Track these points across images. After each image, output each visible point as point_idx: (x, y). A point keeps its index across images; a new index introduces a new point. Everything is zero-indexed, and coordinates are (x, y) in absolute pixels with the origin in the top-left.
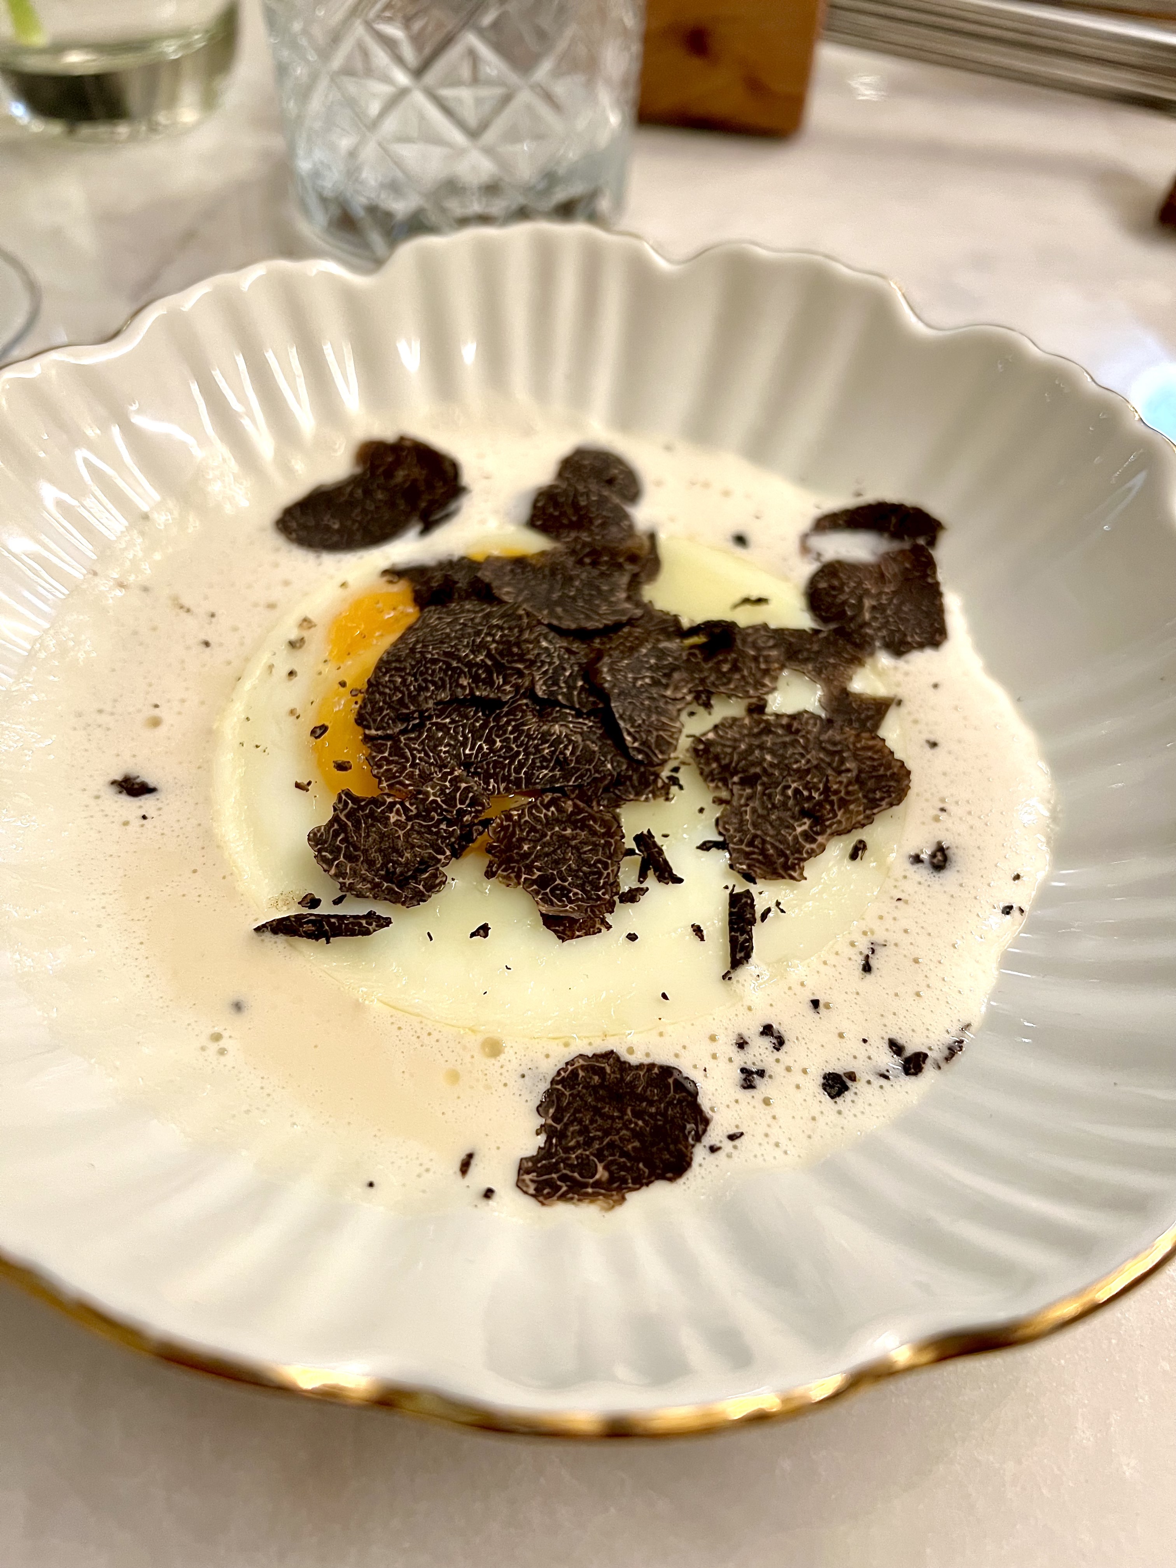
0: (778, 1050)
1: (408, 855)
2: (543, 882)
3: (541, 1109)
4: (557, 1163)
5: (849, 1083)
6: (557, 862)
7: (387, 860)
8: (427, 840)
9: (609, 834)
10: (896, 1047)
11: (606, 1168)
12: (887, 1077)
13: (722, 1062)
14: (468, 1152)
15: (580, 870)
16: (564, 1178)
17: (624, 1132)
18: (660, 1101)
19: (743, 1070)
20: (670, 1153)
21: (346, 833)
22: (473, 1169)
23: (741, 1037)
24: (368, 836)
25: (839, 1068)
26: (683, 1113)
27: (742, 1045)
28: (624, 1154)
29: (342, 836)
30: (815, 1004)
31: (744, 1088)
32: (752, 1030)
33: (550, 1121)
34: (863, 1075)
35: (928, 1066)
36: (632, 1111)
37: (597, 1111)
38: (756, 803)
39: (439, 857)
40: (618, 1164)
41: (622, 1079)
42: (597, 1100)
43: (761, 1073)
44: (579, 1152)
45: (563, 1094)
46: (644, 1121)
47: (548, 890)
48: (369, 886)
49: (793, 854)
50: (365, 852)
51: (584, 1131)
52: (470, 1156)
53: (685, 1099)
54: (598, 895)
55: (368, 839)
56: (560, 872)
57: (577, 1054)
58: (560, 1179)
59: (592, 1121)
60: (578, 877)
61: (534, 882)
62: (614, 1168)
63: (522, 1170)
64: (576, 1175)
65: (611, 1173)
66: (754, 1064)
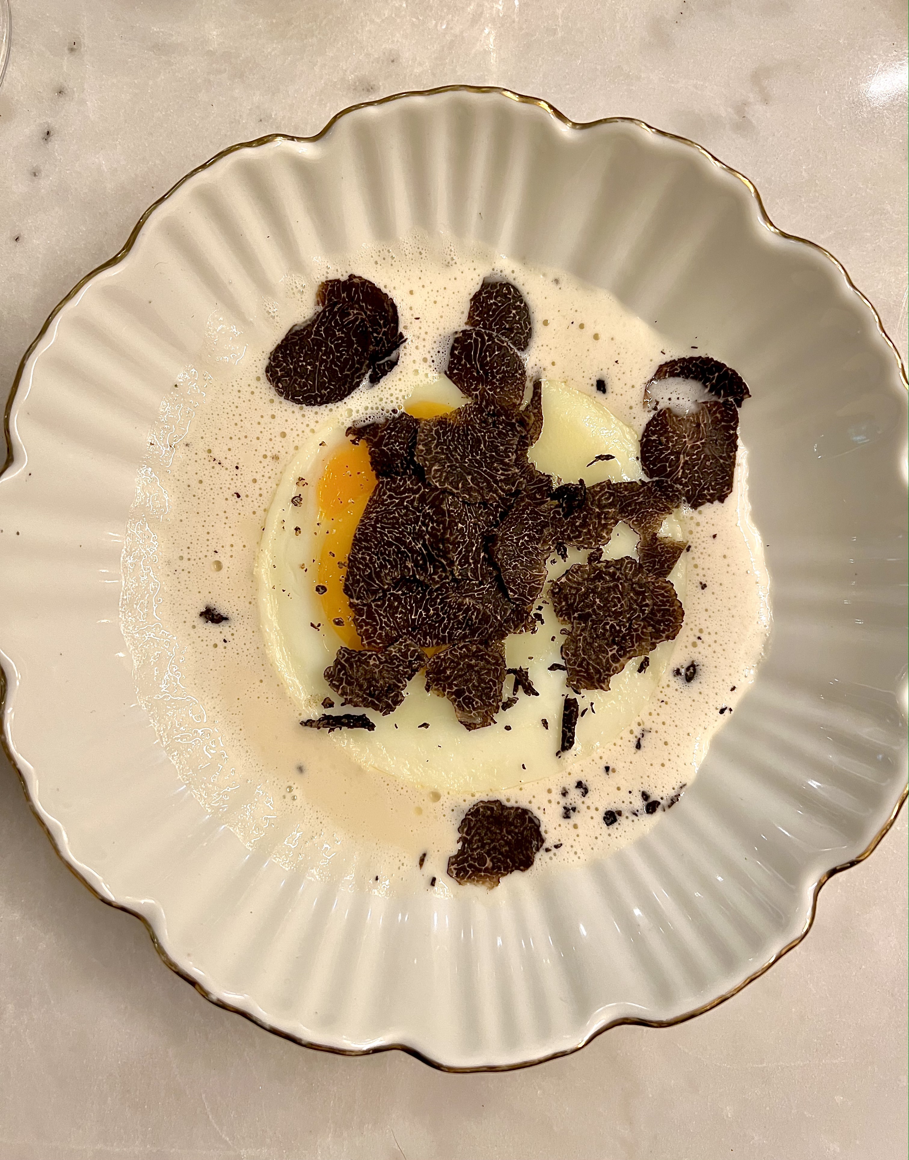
0: (584, 796)
1: (381, 682)
2: (459, 693)
3: (460, 830)
4: (467, 857)
5: (618, 817)
6: (467, 681)
7: (370, 685)
8: (392, 675)
9: (497, 664)
10: (645, 796)
11: (491, 860)
12: (636, 815)
13: (554, 804)
14: (423, 853)
15: (479, 685)
16: (470, 866)
17: (502, 841)
18: (521, 826)
19: (565, 808)
20: (523, 855)
21: (345, 670)
22: (426, 863)
23: (564, 789)
24: (358, 671)
25: (613, 807)
26: (532, 834)
27: (564, 794)
28: (501, 853)
29: (343, 672)
30: (607, 769)
31: (564, 818)
32: (570, 783)
33: (464, 835)
34: (625, 813)
35: (659, 810)
36: (506, 830)
37: (488, 829)
38: (586, 634)
39: (400, 684)
40: (498, 859)
41: (502, 814)
42: (488, 823)
43: (574, 809)
44: (479, 851)
45: (472, 820)
46: (512, 836)
47: (461, 699)
48: (360, 699)
49: (604, 671)
50: (357, 680)
51: (481, 840)
52: (424, 855)
53: (533, 827)
54: (490, 702)
55: (357, 673)
56: (468, 688)
57: (479, 800)
58: (468, 866)
59: (486, 834)
60: (478, 690)
61: (452, 693)
62: (495, 860)
63: (450, 863)
64: (476, 864)
65: (493, 864)
66: (571, 804)
